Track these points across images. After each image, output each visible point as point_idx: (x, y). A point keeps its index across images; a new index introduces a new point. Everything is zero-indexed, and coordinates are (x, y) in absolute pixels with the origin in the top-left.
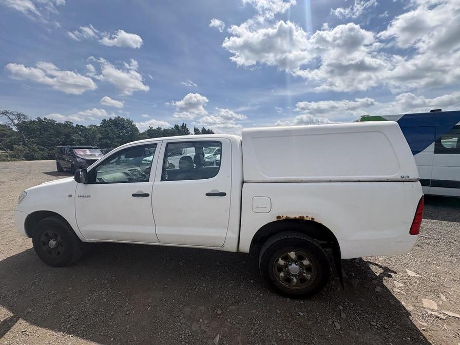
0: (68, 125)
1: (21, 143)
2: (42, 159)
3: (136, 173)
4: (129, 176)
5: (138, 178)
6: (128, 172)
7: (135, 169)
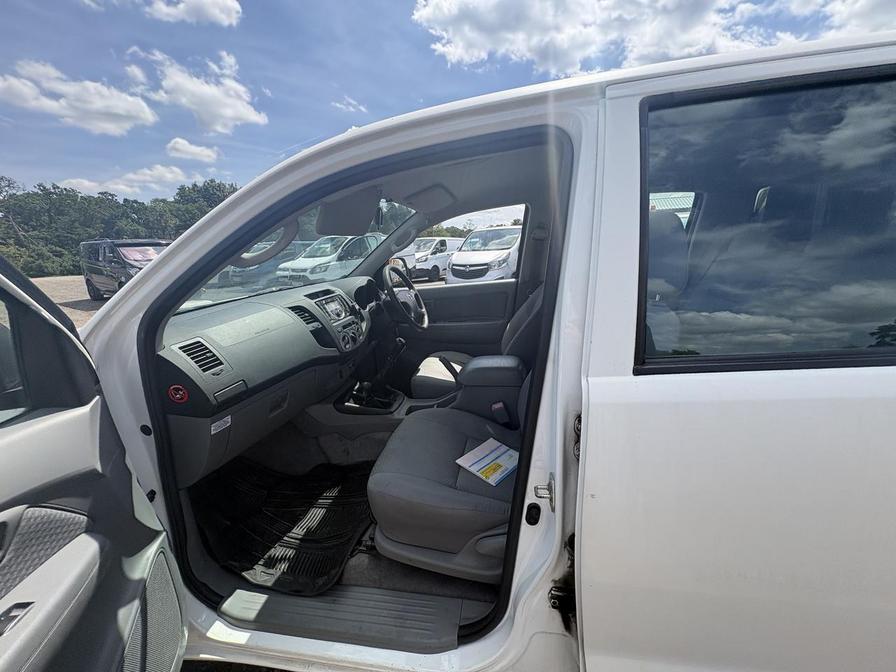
0: (106, 200)
1: (12, 241)
2: (62, 274)
3: (333, 307)
4: (316, 320)
5: (344, 327)
6: (309, 304)
7: (327, 292)
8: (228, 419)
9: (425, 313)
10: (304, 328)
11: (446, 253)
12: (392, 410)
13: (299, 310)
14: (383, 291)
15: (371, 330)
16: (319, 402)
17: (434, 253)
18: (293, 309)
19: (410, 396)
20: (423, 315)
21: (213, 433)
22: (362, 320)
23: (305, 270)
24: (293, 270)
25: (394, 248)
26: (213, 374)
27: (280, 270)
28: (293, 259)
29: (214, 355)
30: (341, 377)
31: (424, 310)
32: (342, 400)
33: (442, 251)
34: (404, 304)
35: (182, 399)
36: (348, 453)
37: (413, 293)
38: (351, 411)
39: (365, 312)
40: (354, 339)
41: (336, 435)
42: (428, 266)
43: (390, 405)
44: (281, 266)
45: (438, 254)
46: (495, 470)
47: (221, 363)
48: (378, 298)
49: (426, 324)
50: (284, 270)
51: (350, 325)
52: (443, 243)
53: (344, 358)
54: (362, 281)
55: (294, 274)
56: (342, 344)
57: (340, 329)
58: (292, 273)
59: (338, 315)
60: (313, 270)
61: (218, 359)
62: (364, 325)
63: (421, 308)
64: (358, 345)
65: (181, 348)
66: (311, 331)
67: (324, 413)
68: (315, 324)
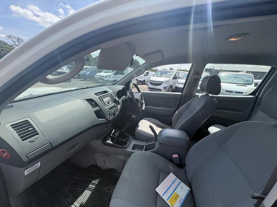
3: (106, 99)
4: (98, 106)
5: (110, 109)
6: (96, 98)
7: (105, 92)
8: (39, 164)
9: (144, 103)
10: (91, 110)
11: (148, 76)
12: (126, 146)
13: (90, 101)
14: (128, 91)
15: (122, 109)
16: (95, 140)
17: (144, 76)
18: (88, 100)
19: (135, 139)
20: (143, 103)
21: (25, 174)
22: (119, 104)
23: (103, 77)
24: (100, 76)
25: (135, 75)
26: (29, 142)
27: (96, 75)
28: (100, 73)
29: (34, 129)
30: (107, 128)
31: (143, 101)
32: (105, 139)
33: (147, 75)
34: (137, 99)
35: (7, 157)
36: (105, 163)
37: (140, 94)
38: (109, 145)
39: (120, 101)
40: (114, 114)
41: (101, 154)
42: (142, 80)
43: (126, 143)
44: (96, 74)
45: (146, 76)
46: (176, 199)
47: (38, 134)
48: (126, 95)
49: (144, 108)
50: (97, 75)
51: (113, 107)
52: (148, 73)
53: (108, 122)
54: (121, 87)
55: (100, 77)
56: (108, 117)
57: (108, 110)
58: (99, 77)
59: (109, 103)
60: (106, 77)
61: (36, 131)
62: (119, 107)
63: (142, 100)
64: (115, 116)
65: (11, 126)
66: (95, 112)
67: (97, 144)
68: (97, 108)
